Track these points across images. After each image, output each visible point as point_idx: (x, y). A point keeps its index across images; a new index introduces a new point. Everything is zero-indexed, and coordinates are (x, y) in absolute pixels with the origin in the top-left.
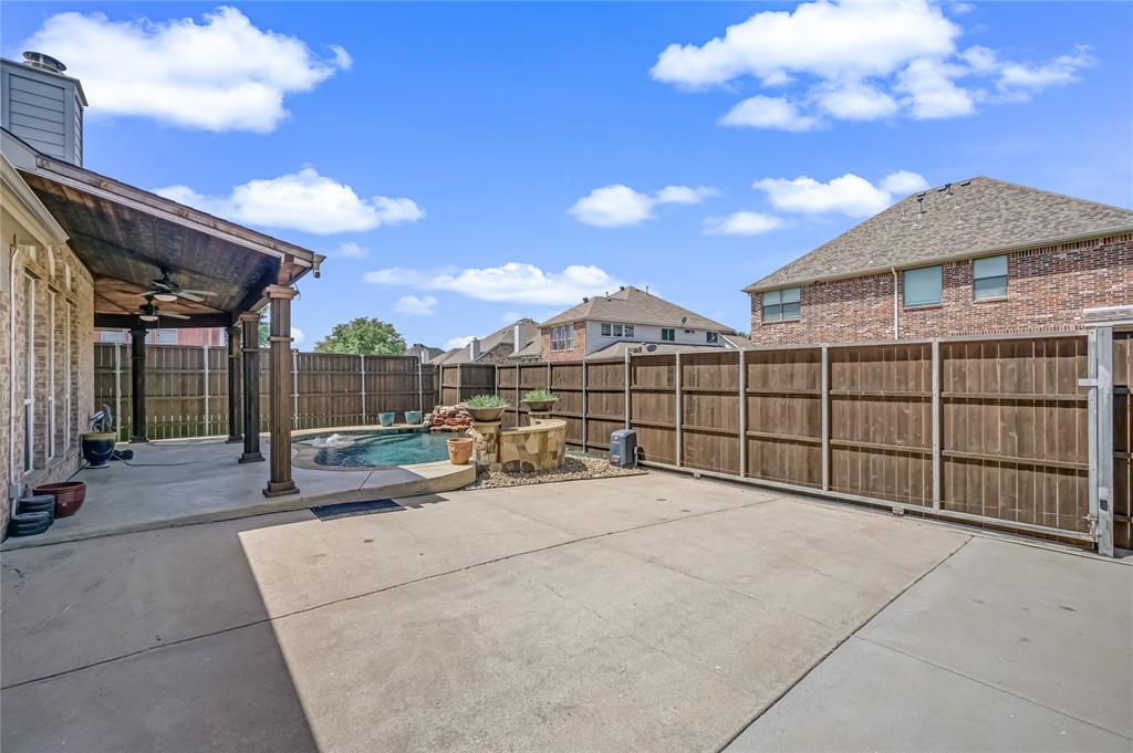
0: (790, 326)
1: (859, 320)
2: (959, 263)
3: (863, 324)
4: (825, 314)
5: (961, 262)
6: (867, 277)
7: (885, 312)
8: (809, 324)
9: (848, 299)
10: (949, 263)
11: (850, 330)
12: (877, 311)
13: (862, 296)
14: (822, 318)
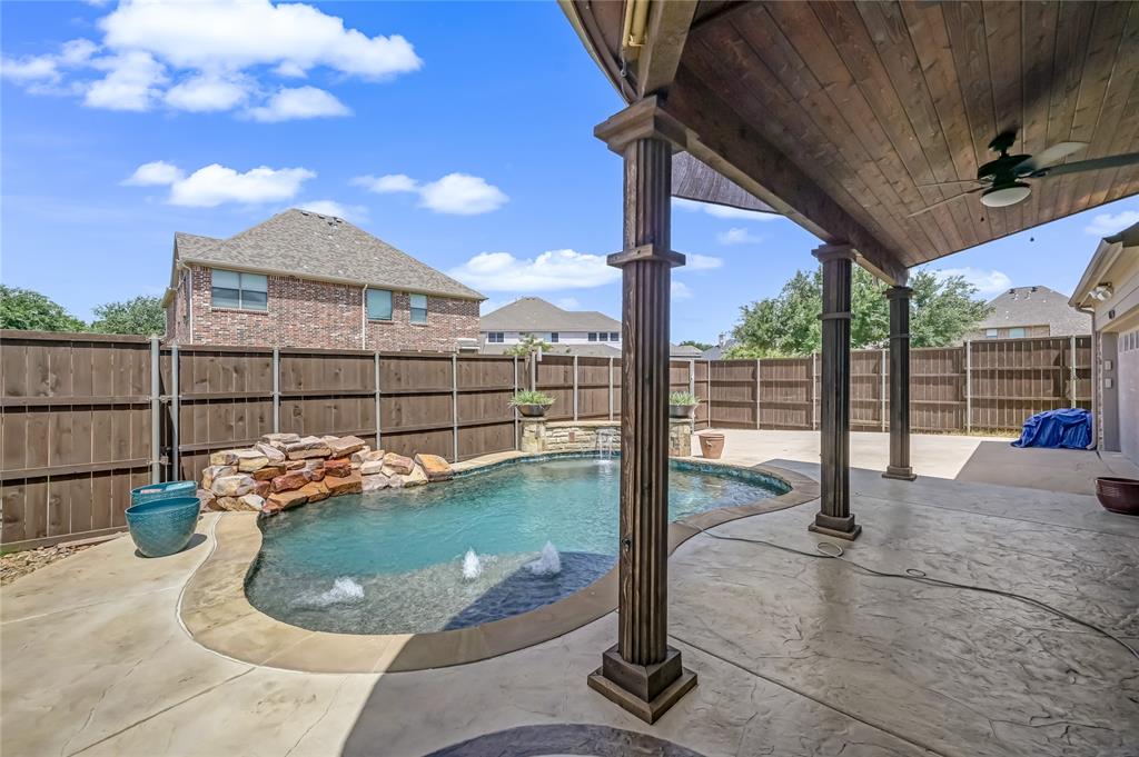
0: (255, 318)
1: (333, 324)
2: (403, 293)
3: (336, 328)
4: (298, 312)
5: (405, 293)
6: (339, 285)
7: (354, 320)
8: (280, 319)
9: (322, 301)
10: (397, 291)
11: (325, 332)
12: (348, 318)
13: (336, 301)
14: (295, 315)
